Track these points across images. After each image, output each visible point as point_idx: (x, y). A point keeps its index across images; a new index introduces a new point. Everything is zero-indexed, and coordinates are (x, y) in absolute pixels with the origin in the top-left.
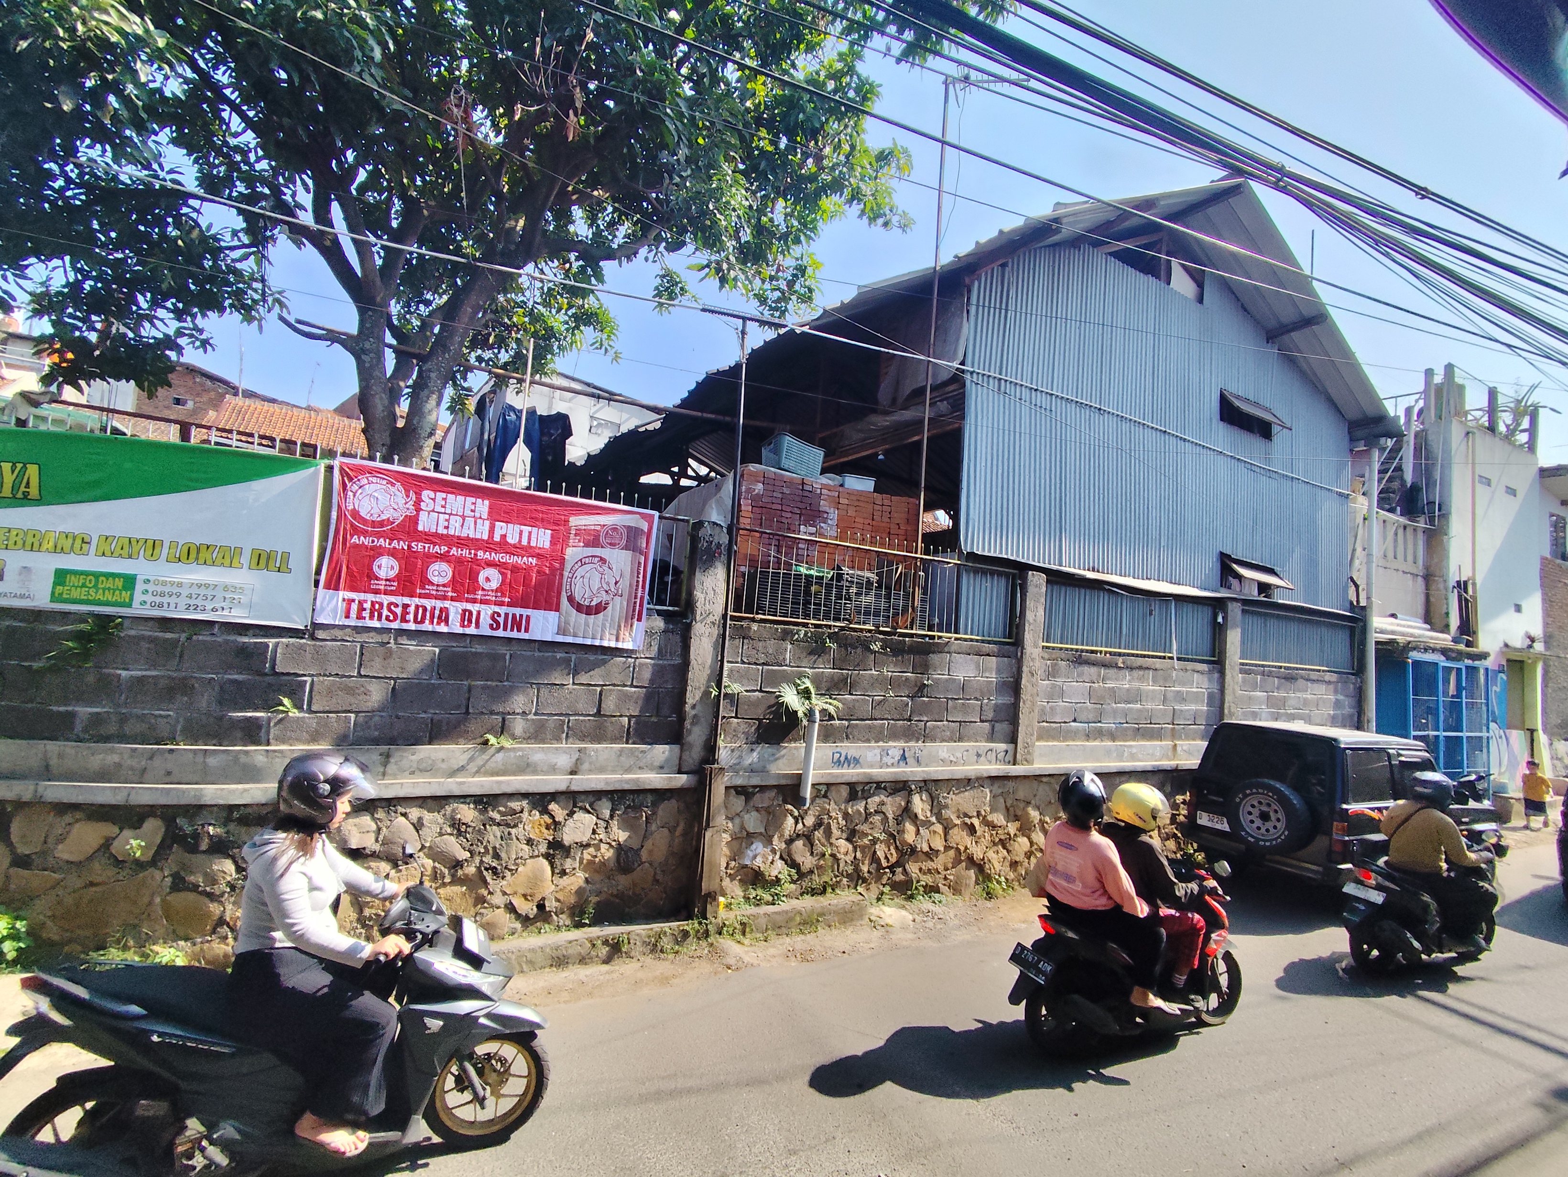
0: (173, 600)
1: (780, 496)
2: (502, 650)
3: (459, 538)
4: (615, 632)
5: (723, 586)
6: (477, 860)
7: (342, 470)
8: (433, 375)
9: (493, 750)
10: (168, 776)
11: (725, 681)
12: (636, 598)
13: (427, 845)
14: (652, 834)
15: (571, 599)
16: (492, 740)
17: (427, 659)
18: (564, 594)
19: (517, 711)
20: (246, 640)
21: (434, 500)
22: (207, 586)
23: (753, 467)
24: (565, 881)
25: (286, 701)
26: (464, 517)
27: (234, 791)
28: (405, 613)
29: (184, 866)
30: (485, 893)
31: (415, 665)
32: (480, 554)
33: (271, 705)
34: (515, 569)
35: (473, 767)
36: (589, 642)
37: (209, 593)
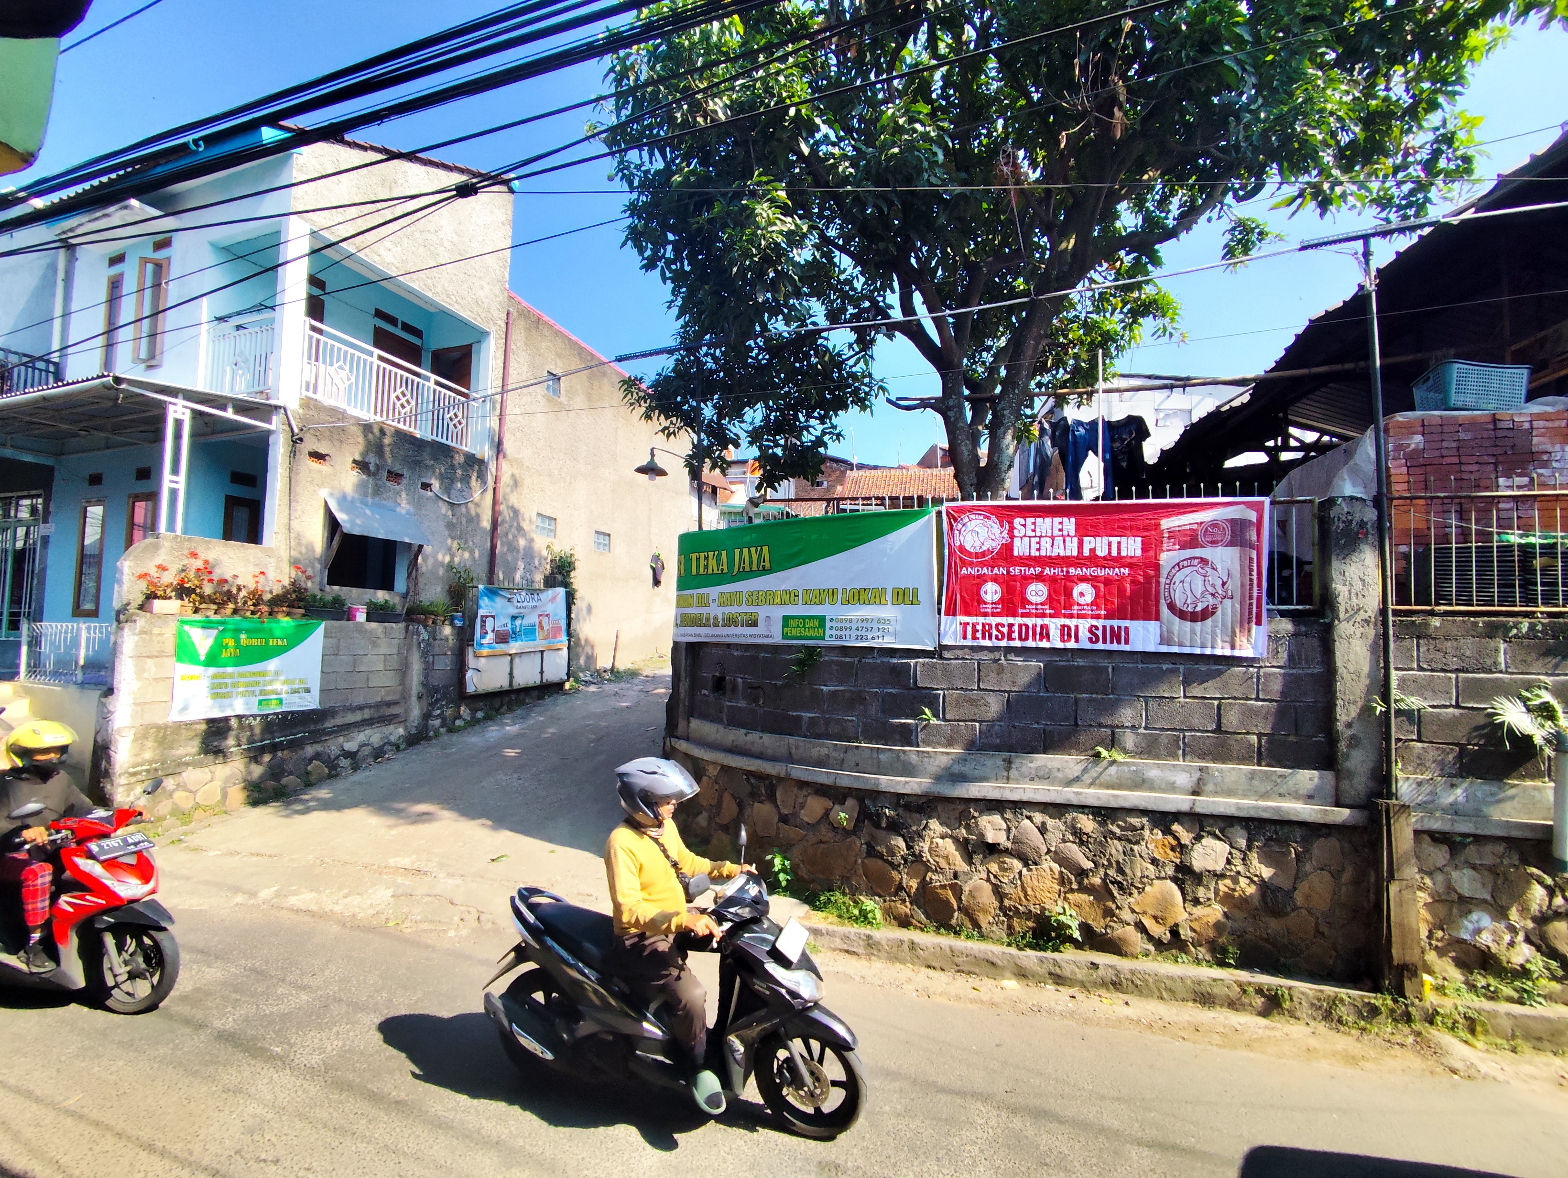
0: (848, 633)
1: (1454, 445)
2: (1104, 663)
3: (1050, 557)
4: (1228, 639)
5: (1376, 574)
6: (1102, 872)
7: (948, 513)
8: (1006, 412)
9: (1105, 763)
10: (857, 767)
11: (1395, 693)
12: (1251, 598)
13: (1053, 849)
14: (1307, 875)
15: (1172, 607)
16: (1104, 753)
17: (1035, 672)
18: (1162, 602)
19: (1126, 724)
20: (895, 661)
21: (1024, 526)
22: (867, 620)
23: (1401, 417)
24: (1198, 911)
25: (927, 710)
26: (1053, 538)
27: (899, 782)
28: (1010, 632)
29: (873, 837)
30: (1114, 907)
31: (1024, 679)
32: (1072, 570)
33: (916, 714)
34: (1107, 581)
35: (1087, 778)
36: (1198, 651)
37: (869, 625)
